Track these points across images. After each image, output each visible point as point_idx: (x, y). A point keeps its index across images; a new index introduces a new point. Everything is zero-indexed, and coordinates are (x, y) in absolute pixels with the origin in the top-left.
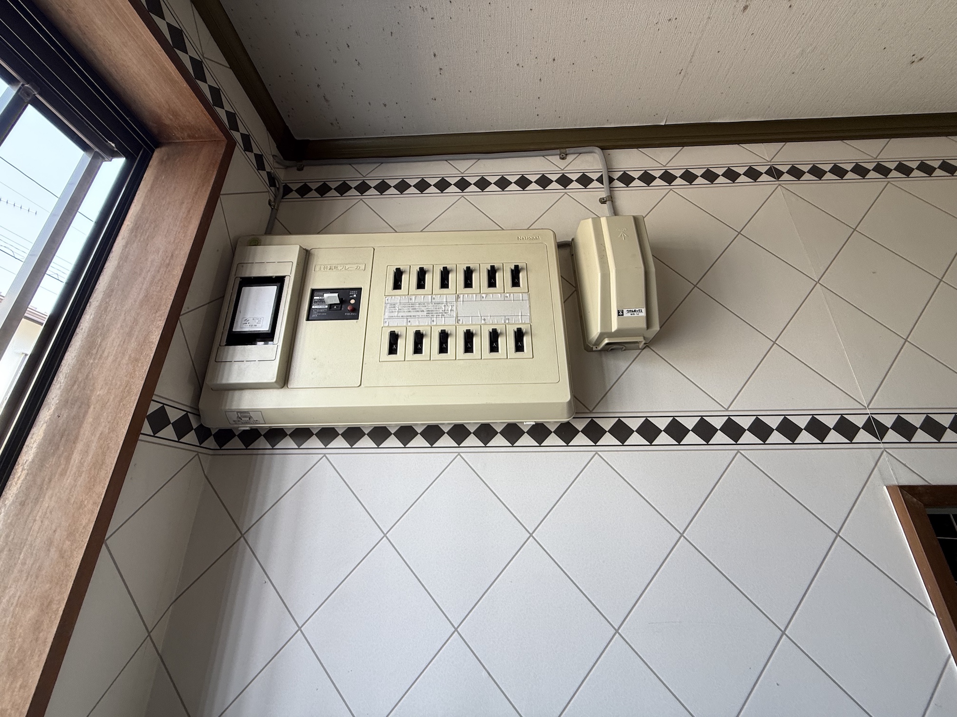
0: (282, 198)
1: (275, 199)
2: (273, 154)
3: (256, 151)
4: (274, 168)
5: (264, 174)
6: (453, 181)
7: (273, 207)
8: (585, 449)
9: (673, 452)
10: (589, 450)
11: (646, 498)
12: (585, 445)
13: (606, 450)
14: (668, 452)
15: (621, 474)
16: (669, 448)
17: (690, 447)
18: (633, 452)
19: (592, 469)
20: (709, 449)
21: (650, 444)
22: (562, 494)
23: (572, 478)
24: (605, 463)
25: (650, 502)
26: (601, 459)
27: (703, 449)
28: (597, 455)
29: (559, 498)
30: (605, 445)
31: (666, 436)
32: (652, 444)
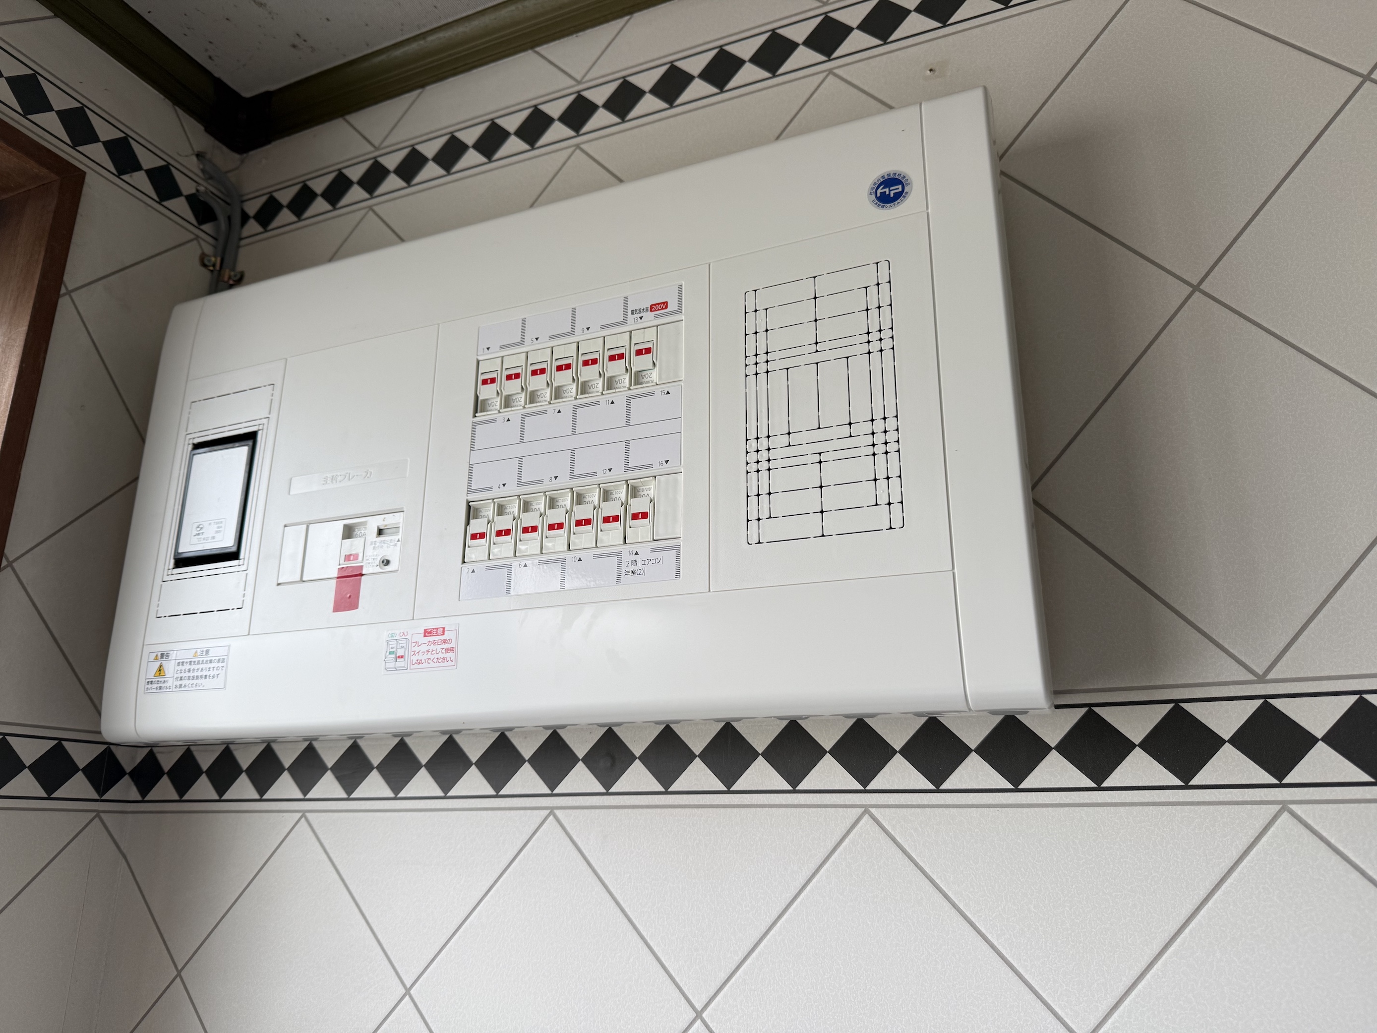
1: (215, 249)
3: (149, 162)
5: (178, 204)
6: (556, 110)
7: (211, 268)
8: (838, 800)
9: (1077, 809)
10: (847, 803)
11: (990, 938)
12: (837, 788)
13: (892, 805)
14: (1062, 809)
15: (927, 871)
16: (1068, 800)
17: (1130, 794)
18: (965, 810)
19: (852, 855)
20: (1190, 800)
21: (1012, 787)
22: (776, 917)
23: (800, 877)
24: (888, 839)
25: (1000, 947)
26: (877, 828)
27: (1171, 801)
28: (867, 817)
29: (768, 928)
30: (889, 788)
31: (1062, 764)
32: (1020, 787)
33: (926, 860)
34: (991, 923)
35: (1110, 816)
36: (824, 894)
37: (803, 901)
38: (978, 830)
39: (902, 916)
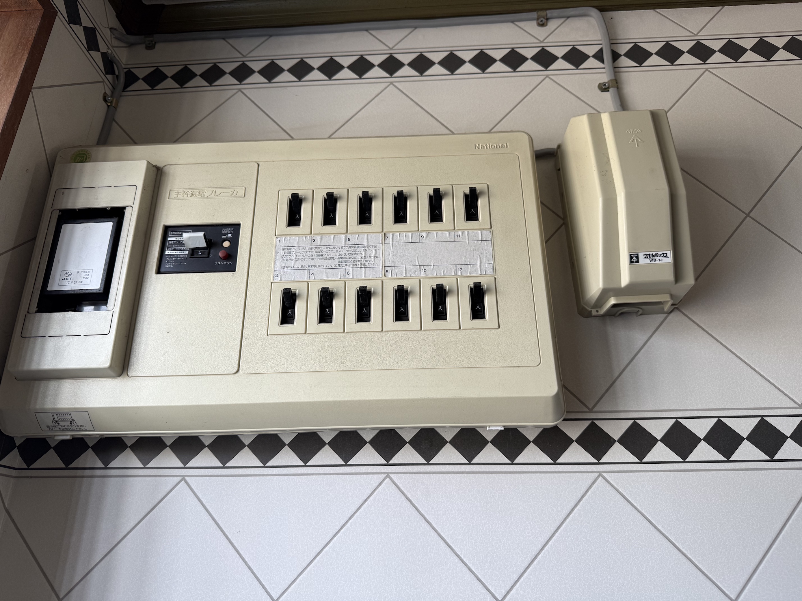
0: (124, 91)
1: (112, 92)
2: (110, 26)
3: (86, 22)
4: (113, 47)
5: (97, 56)
6: (376, 60)
7: (109, 104)
8: (583, 469)
9: (718, 472)
10: (588, 470)
11: (677, 545)
12: (582, 462)
13: (615, 471)
14: (710, 472)
15: (638, 508)
16: (713, 467)
17: (745, 464)
18: (657, 473)
19: (593, 500)
20: (774, 467)
21: (682, 460)
22: (548, 539)
23: (562, 514)
24: (614, 490)
25: (683, 550)
26: (608, 484)
27: (765, 468)
28: (601, 478)
29: (543, 545)
30: (613, 462)
31: (708, 448)
32: (686, 460)
33: (637, 502)
34: (678, 536)
35: (735, 476)
36: (578, 524)
37: (565, 528)
38: (665, 484)
39: (626, 535)
